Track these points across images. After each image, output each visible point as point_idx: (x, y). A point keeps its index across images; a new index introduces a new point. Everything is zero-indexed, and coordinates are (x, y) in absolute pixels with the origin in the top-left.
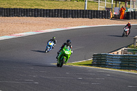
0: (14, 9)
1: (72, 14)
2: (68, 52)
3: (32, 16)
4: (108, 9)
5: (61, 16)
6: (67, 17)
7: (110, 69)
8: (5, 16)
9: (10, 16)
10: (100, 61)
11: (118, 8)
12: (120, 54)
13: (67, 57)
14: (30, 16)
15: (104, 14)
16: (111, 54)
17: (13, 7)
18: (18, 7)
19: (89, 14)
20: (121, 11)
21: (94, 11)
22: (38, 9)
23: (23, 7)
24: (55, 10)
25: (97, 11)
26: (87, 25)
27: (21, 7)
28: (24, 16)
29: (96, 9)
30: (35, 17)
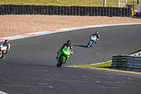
0: (27, 6)
1: (90, 12)
3: (46, 14)
4: (129, 6)
5: (78, 14)
7: (131, 72)
8: (16, 14)
9: (22, 14)
10: (120, 63)
11: (140, 5)
13: (66, 58)
14: (44, 14)
15: (125, 12)
16: (133, 55)
17: (25, 4)
18: (31, 4)
19: (108, 12)
21: (114, 8)
22: (52, 6)
23: (37, 4)
24: (71, 7)
25: (117, 8)
26: (105, 23)
27: (34, 4)
28: (37, 14)
29: (116, 6)
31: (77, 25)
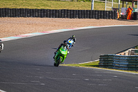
0: (20, 9)
1: (79, 15)
2: (64, 52)
3: (38, 17)
4: (115, 10)
5: (67, 17)
6: (73, 18)
11: (125, 8)
12: (127, 55)
13: (64, 57)
14: (36, 17)
15: (112, 15)
18: (24, 8)
19: (95, 14)
20: (128, 11)
21: (101, 11)
23: (29, 8)
24: (62, 10)
25: (104, 11)
27: (27, 7)
28: (30, 16)
29: (103, 9)
30: (41, 17)
31: (67, 27)
